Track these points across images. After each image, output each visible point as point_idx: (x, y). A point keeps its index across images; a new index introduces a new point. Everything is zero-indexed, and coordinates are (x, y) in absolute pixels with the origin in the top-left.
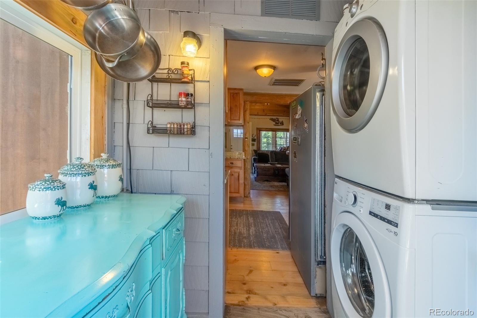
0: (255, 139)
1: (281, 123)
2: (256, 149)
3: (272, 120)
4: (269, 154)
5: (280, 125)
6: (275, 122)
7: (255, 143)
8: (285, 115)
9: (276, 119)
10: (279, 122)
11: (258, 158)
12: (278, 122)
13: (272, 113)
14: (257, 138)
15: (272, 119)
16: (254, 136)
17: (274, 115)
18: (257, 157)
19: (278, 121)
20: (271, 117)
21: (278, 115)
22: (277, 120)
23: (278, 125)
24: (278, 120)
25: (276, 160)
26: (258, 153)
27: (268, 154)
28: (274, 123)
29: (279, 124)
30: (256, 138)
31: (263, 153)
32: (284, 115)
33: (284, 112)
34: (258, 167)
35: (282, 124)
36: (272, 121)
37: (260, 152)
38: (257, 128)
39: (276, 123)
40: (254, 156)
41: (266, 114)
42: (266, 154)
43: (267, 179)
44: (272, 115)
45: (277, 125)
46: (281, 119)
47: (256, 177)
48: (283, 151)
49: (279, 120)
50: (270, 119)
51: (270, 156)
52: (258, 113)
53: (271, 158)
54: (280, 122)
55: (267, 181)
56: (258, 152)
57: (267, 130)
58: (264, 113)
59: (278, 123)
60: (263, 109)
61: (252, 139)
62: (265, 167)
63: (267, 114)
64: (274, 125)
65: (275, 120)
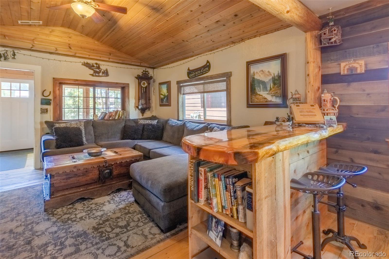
0: (51, 100)
1: (103, 73)
2: (52, 120)
3: (86, 65)
4: (82, 128)
5: (102, 76)
6: (92, 69)
7: (50, 108)
8: (111, 60)
9: (95, 65)
10: (100, 71)
11: (56, 139)
12: (98, 70)
13: (88, 53)
14: (55, 98)
15: (87, 63)
16: (46, 94)
17: (90, 57)
18: (53, 136)
19: (99, 68)
20: (86, 61)
21: (99, 58)
22: (97, 67)
23: (99, 76)
24: (99, 66)
25: (94, 135)
26: (55, 128)
27: (80, 129)
28: (92, 72)
29: (101, 74)
30: (51, 97)
31: (69, 127)
32: (109, 59)
33: (110, 54)
34: (53, 173)
35: (106, 73)
36: (87, 68)
37: (62, 125)
38: (54, 78)
39: (95, 72)
40: (47, 134)
41: (76, 53)
42: (76, 128)
43: (83, 197)
44: (88, 56)
45: (96, 76)
46: (104, 66)
47: (48, 198)
48: (107, 120)
49: (101, 67)
50: (82, 64)
51: (83, 132)
52: (57, 50)
53: (85, 134)
54: (102, 71)
55: (83, 199)
56: (57, 125)
57: (77, 82)
58: (71, 52)
59: (99, 73)
60: (69, 44)
61: (42, 99)
62: (75, 167)
63: (77, 55)
64: (90, 75)
65: (93, 66)
